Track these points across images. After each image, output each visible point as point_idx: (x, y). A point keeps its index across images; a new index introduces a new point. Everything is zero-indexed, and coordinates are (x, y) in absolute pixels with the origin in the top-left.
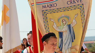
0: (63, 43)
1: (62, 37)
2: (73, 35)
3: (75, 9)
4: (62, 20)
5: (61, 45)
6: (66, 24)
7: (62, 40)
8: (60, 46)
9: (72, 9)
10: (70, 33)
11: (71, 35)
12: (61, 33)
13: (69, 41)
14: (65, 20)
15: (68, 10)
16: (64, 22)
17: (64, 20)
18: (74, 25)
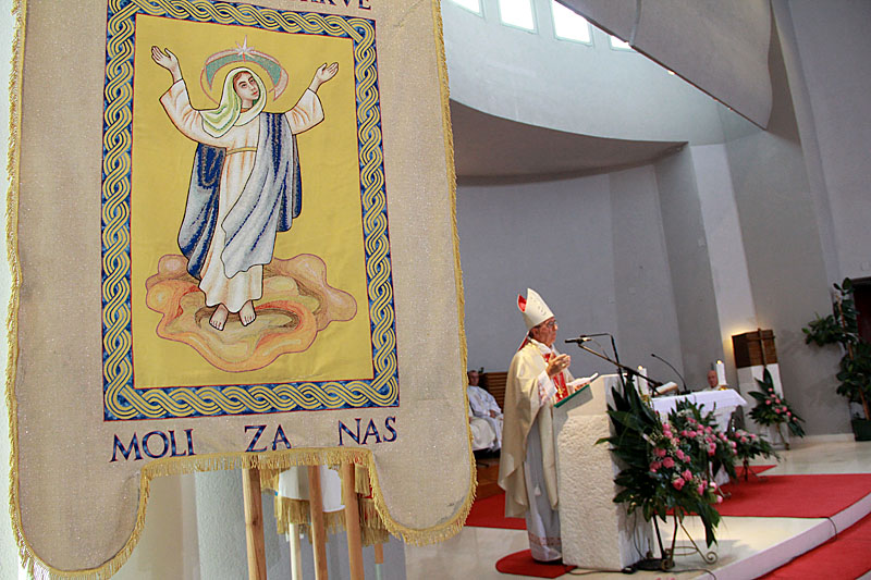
0: (214, 224)
1: (217, 185)
2: (289, 183)
3: (325, 34)
4: (237, 76)
5: (200, 233)
6: (254, 102)
7: (213, 204)
8: (195, 241)
9: (309, 28)
10: (276, 171)
11: (279, 181)
12: (211, 151)
13: (262, 222)
14: (252, 80)
15: (281, 30)
16: (246, 93)
17: (245, 78)
18: (302, 126)
